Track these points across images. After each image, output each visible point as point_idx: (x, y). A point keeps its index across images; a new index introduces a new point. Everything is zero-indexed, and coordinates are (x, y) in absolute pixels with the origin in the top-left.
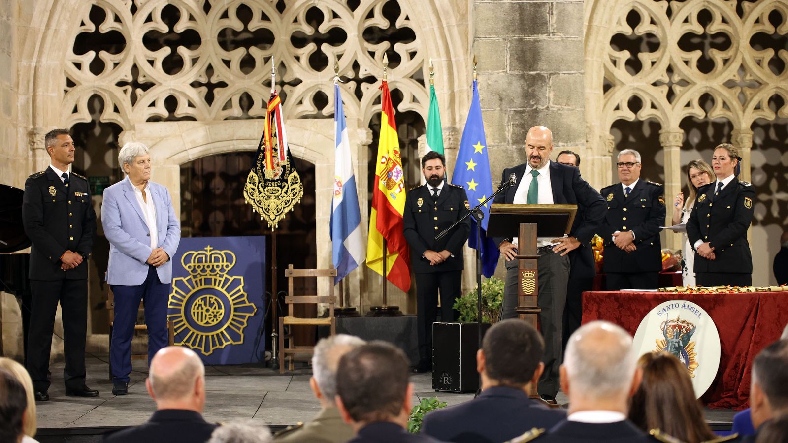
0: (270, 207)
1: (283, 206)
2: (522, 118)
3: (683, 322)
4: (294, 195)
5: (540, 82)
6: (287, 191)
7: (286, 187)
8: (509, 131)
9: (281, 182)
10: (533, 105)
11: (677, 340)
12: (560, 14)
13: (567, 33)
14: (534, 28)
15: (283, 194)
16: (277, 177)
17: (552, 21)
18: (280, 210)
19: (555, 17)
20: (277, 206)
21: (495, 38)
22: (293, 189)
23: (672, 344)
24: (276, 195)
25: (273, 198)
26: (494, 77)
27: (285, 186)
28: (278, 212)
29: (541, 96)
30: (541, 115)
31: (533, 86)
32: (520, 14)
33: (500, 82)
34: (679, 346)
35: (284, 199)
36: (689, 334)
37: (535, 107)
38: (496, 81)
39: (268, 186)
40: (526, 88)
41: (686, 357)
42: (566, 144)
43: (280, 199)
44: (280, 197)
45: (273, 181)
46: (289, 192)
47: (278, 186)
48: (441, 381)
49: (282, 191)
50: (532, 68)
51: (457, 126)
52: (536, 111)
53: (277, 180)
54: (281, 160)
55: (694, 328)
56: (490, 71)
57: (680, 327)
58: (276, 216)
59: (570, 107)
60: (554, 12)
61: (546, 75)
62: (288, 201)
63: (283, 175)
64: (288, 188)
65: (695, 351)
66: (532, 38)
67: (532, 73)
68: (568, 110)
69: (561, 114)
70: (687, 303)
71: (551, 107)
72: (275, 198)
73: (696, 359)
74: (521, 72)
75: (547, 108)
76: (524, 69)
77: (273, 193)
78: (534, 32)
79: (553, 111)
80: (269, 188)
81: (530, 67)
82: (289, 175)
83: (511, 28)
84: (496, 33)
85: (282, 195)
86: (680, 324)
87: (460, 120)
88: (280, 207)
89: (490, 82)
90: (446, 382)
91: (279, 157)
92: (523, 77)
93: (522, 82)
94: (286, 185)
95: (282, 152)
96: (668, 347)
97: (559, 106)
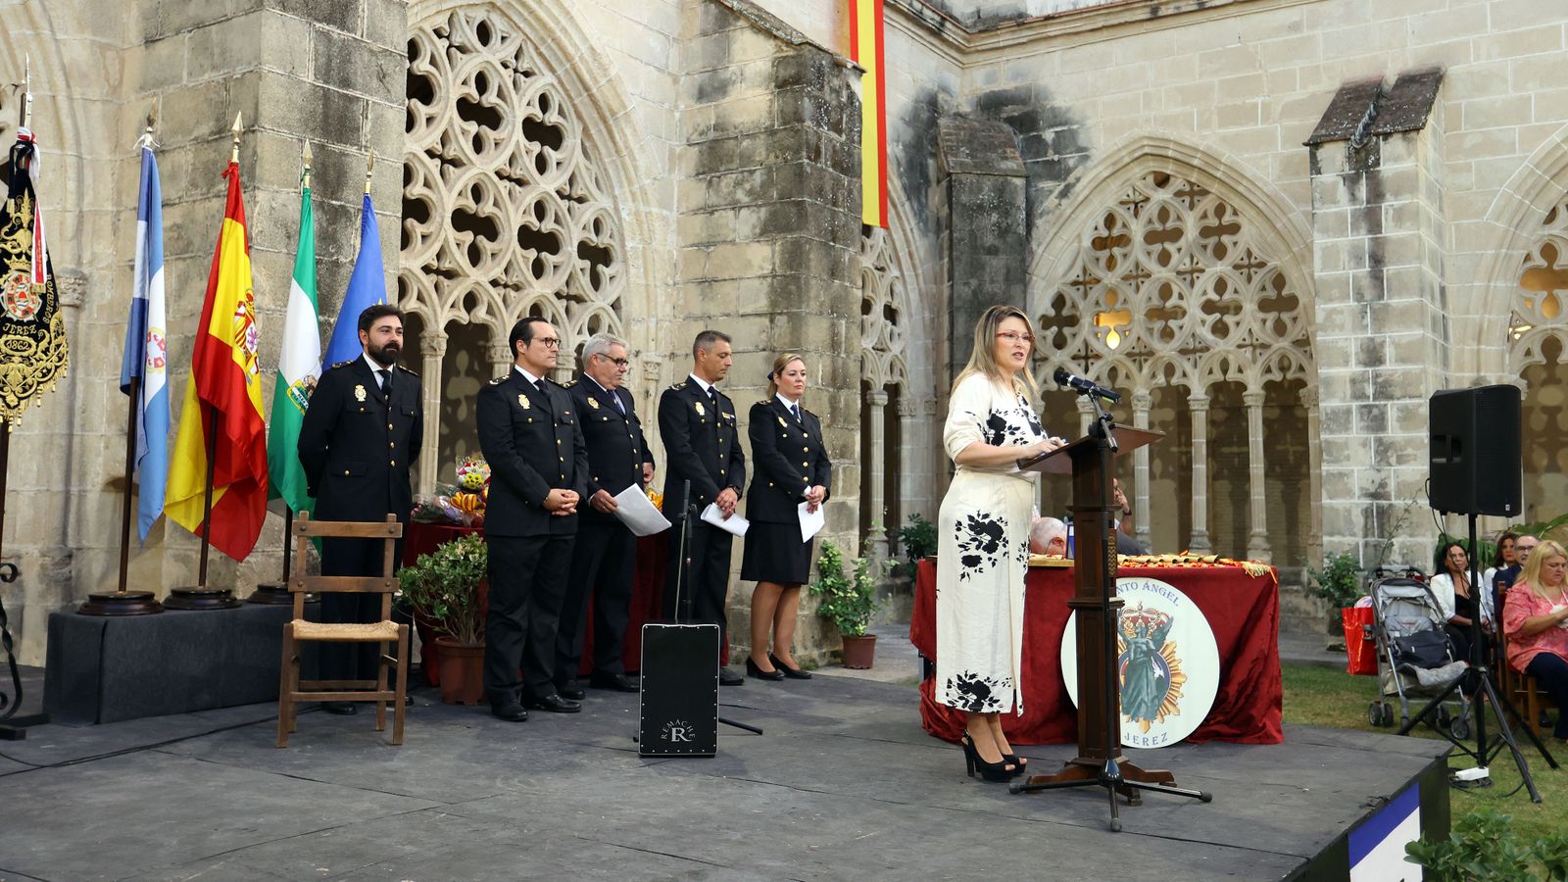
0: (9, 378)
1: (36, 380)
3: (1149, 611)
4: (60, 359)
5: (344, 220)
6: (47, 349)
7: (47, 339)
9: (37, 329)
10: (333, 255)
11: (1144, 640)
12: (377, 118)
13: (383, 152)
14: (341, 134)
15: (40, 354)
16: (31, 318)
17: (367, 127)
18: (31, 387)
19: (369, 124)
20: (25, 378)
21: (285, 133)
22: (58, 346)
23: (1137, 647)
24: (25, 354)
25: (17, 359)
26: (281, 198)
27: (44, 337)
28: (25, 391)
29: (344, 242)
31: (334, 223)
32: (325, 106)
33: (290, 208)
34: (1150, 650)
35: (42, 364)
36: (1162, 630)
38: (284, 205)
39: (8, 333)
40: (325, 225)
41: (1164, 666)
43: (32, 364)
44: (33, 361)
45: (20, 323)
46: (52, 351)
47: (29, 336)
48: (664, 737)
49: (37, 346)
50: (334, 195)
51: (86, 270)
53: (29, 323)
54: (37, 281)
55: (1171, 620)
56: (276, 187)
57: (1146, 620)
58: (20, 399)
60: (370, 117)
61: (352, 211)
62: (49, 371)
63: (41, 313)
64: (50, 343)
65: (1177, 656)
66: (337, 147)
67: (334, 202)
70: (1152, 582)
72: (20, 359)
73: (1182, 668)
74: (319, 199)
76: (324, 194)
77: (17, 350)
78: (340, 141)
80: (11, 337)
81: (332, 193)
82: (52, 314)
83: (311, 125)
84: (289, 127)
85: (37, 356)
86: (1145, 615)
87: (91, 263)
88: (29, 380)
89: (274, 205)
90: (677, 737)
91: (34, 272)
92: (321, 206)
93: (320, 213)
94: (47, 335)
95: (39, 264)
96: (1129, 651)
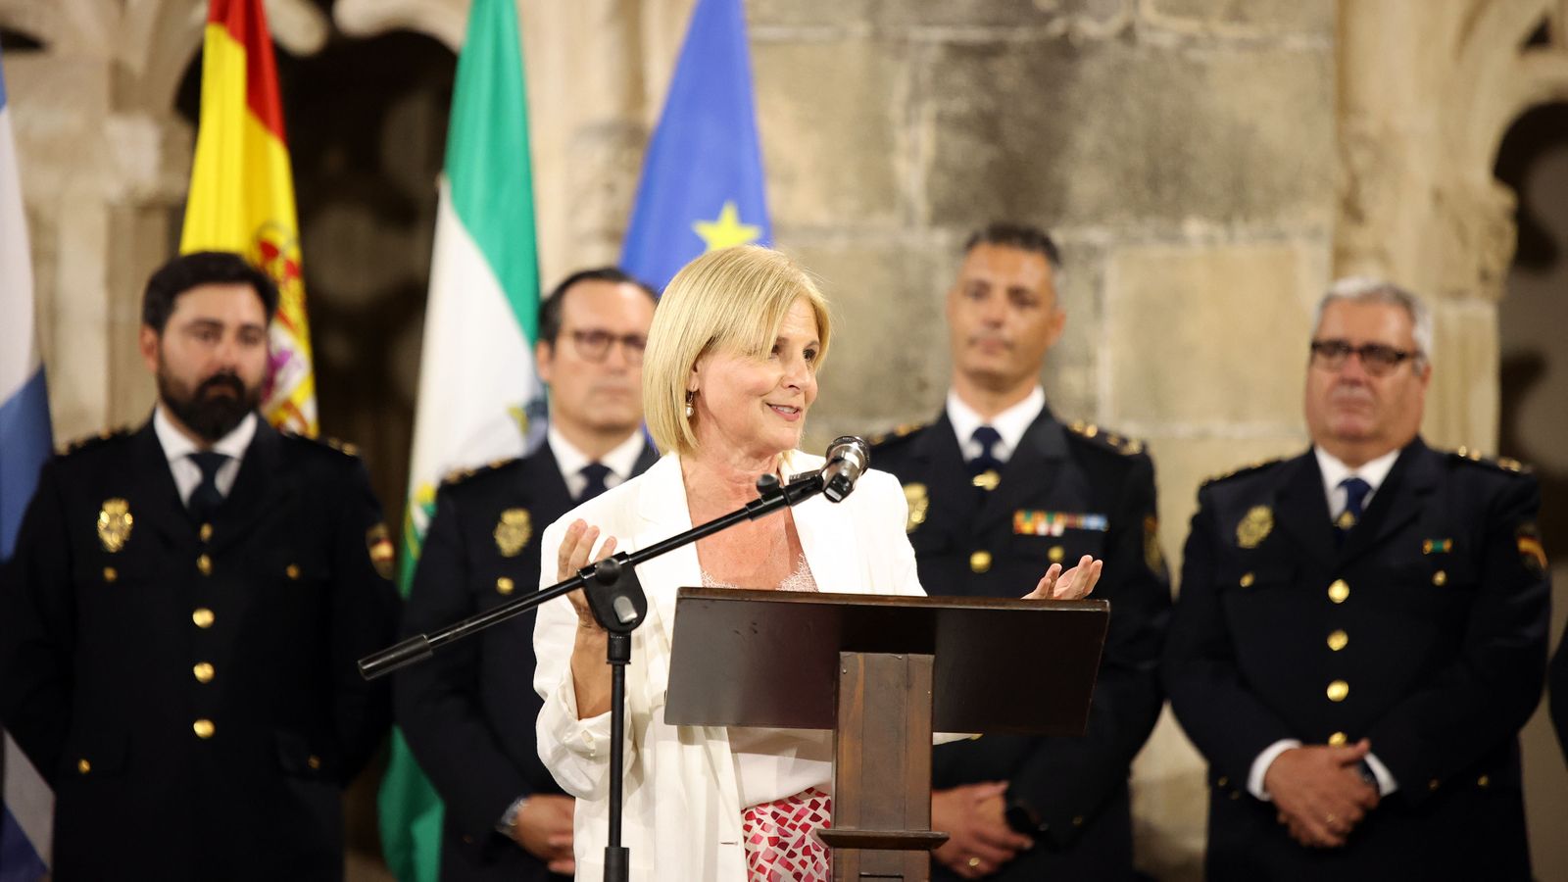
2: (986, 83)
8: (913, 153)
30: (1092, 70)
37: (1057, 27)
42: (1220, 232)
52: (1066, 49)
59: (1251, 32)
68: (1243, 45)
69: (1200, 69)
71: (1151, 28)
75: (1128, 34)
79: (1155, 51)
97: (1191, 26)
